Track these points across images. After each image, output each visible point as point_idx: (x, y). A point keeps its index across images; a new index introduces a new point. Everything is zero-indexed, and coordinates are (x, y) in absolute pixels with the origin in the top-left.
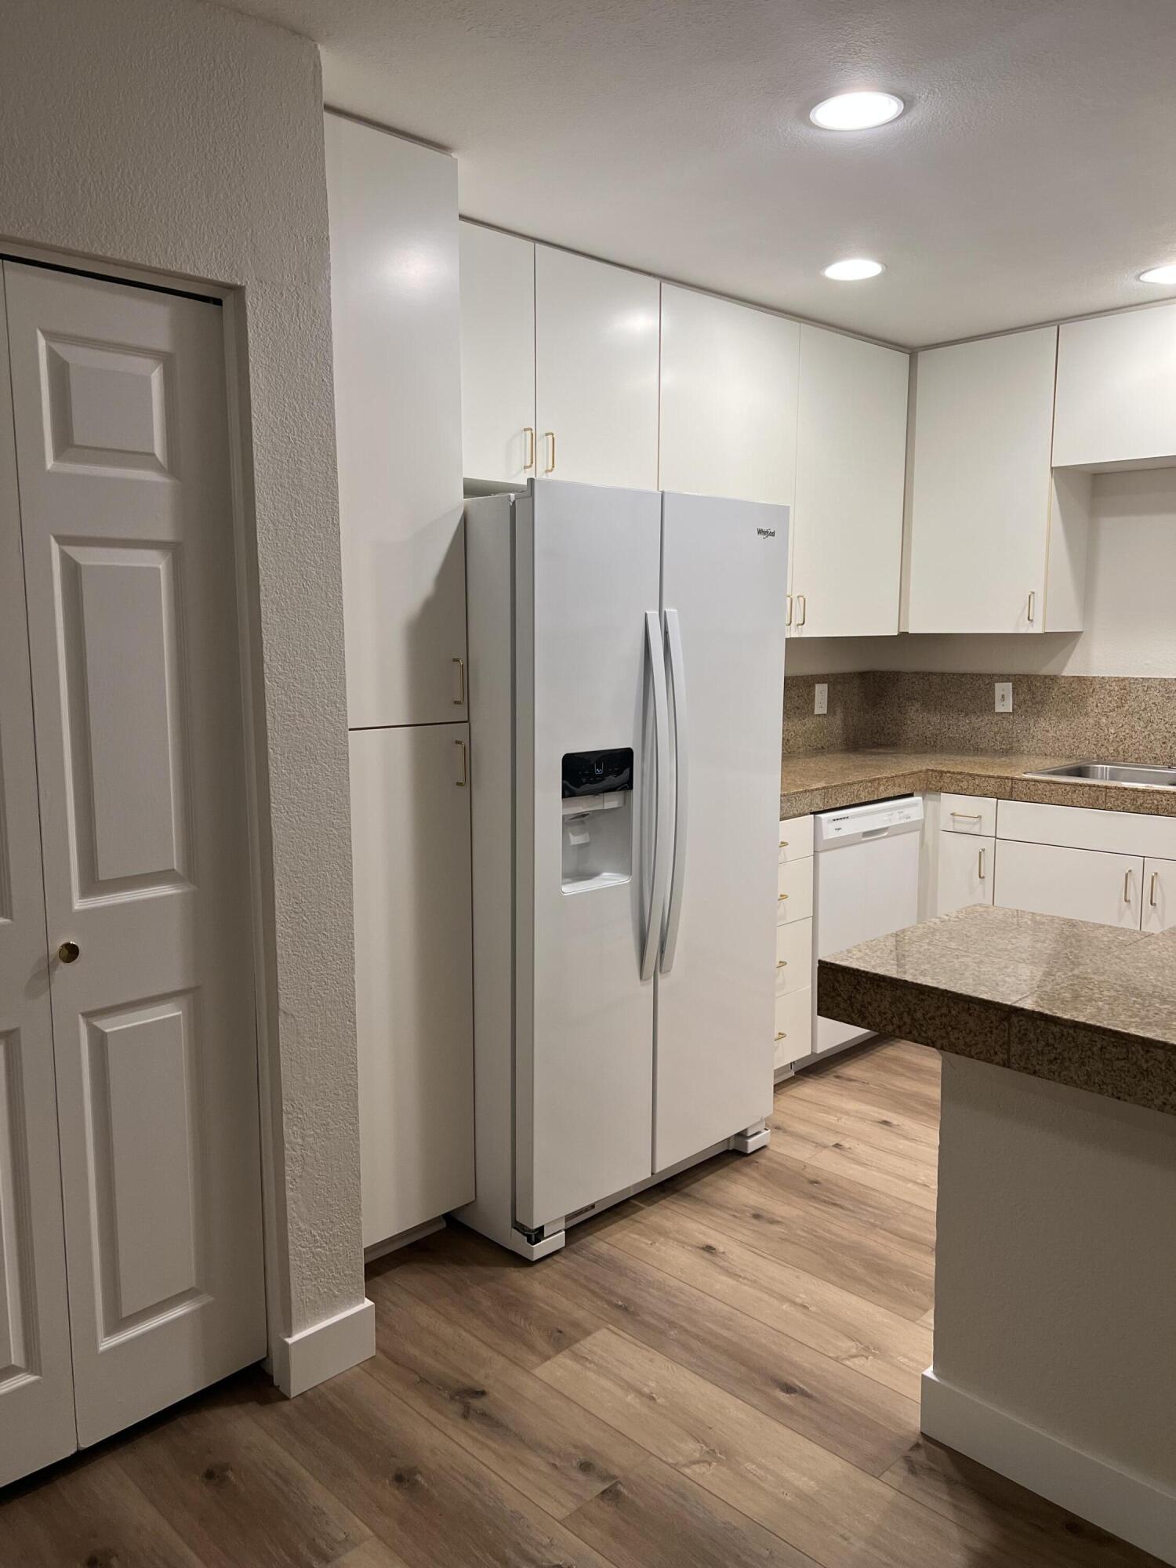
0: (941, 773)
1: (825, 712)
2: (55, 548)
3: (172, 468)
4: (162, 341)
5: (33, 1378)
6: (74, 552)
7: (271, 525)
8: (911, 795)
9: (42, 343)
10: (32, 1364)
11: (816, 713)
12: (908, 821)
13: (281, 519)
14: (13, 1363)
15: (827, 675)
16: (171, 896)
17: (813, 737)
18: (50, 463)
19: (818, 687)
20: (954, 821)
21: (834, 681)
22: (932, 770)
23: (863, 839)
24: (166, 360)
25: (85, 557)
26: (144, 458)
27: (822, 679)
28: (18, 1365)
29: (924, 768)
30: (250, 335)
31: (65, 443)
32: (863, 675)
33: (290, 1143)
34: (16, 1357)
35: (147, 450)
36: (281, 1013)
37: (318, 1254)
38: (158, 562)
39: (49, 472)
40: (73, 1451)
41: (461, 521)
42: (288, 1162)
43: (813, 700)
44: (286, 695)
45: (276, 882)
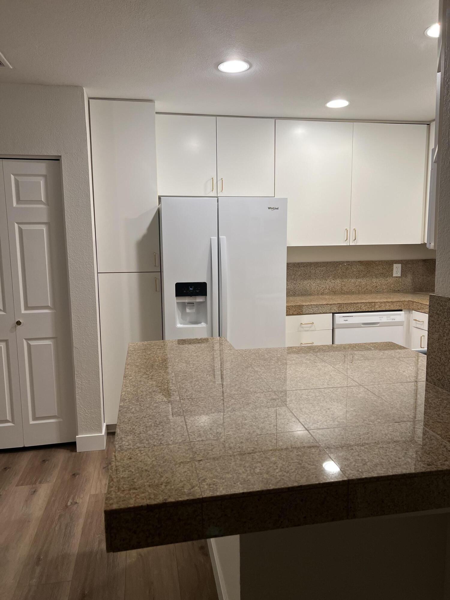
0: (413, 302)
1: (400, 276)
2: (16, 226)
3: (47, 203)
4: (44, 172)
5: (13, 425)
6: (21, 226)
7: (70, 217)
8: (401, 310)
9: (12, 176)
10: (13, 422)
11: (394, 276)
12: (393, 321)
13: (73, 215)
14: (8, 419)
15: (401, 260)
16: (48, 313)
17: (392, 286)
18: (15, 204)
19: (395, 265)
20: (416, 323)
21: (404, 263)
22: (411, 301)
23: (362, 326)
24: (45, 176)
25: (24, 227)
26: (40, 202)
27: (397, 262)
28: (9, 420)
29: (407, 300)
30: (63, 168)
31: (18, 200)
32: (425, 261)
33: (77, 383)
34: (9, 418)
35: (40, 200)
36: (74, 347)
37: (87, 415)
38: (44, 228)
39: (15, 207)
40: (23, 446)
41: (157, 211)
42: (77, 388)
43: (392, 270)
44: (74, 262)
45: (72, 312)
